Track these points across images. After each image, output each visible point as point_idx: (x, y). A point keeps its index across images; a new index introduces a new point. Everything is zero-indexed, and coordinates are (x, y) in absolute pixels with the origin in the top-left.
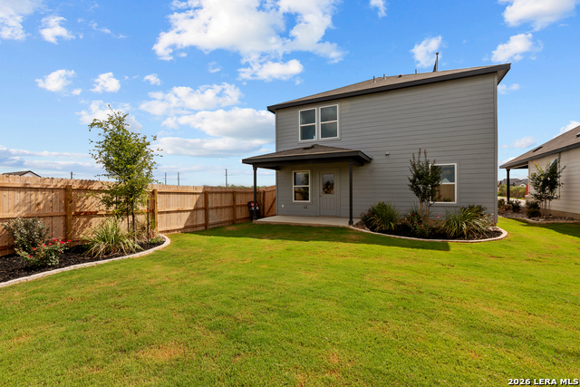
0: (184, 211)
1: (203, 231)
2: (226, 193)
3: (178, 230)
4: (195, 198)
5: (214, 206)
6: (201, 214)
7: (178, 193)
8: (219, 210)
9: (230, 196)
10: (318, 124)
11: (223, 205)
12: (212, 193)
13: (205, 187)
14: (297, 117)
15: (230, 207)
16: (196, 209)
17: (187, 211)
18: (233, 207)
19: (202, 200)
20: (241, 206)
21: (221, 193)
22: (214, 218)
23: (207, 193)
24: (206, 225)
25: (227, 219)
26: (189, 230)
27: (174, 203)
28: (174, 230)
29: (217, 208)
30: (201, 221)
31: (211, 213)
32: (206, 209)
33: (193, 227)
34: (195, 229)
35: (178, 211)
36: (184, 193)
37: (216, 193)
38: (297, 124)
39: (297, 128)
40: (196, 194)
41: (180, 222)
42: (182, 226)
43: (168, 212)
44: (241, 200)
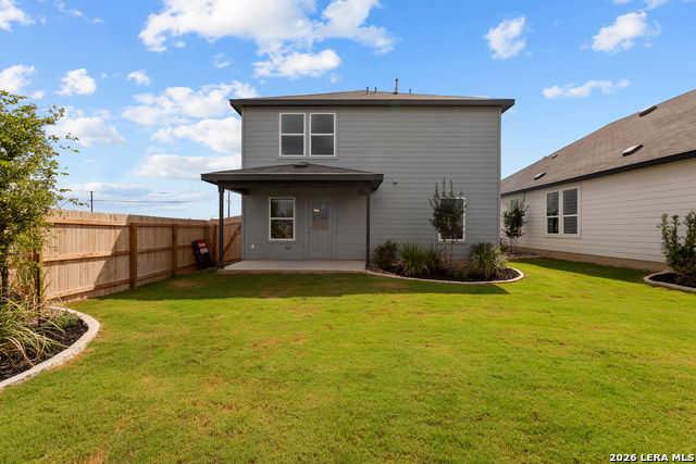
0: (94, 259)
1: (126, 292)
2: (162, 226)
3: (82, 294)
4: (113, 235)
5: (144, 248)
6: (124, 262)
7: (82, 226)
8: (152, 255)
9: (168, 233)
10: (307, 135)
11: (158, 247)
12: (142, 226)
13: (130, 217)
14: (277, 121)
15: (168, 249)
16: (116, 254)
17: (99, 258)
18: (173, 250)
19: (126, 238)
20: (184, 247)
21: (156, 226)
22: (146, 268)
23: (134, 227)
24: (131, 281)
25: (164, 269)
26: (102, 293)
27: (73, 244)
28: (75, 296)
29: (149, 252)
30: (124, 275)
31: (141, 260)
32: (132, 254)
33: (109, 286)
34: (113, 291)
35: (81, 260)
36: (94, 226)
37: (148, 226)
38: (277, 131)
39: (277, 136)
40: (114, 227)
41: (85, 279)
42: (90, 287)
43: (62, 262)
44: (184, 239)
